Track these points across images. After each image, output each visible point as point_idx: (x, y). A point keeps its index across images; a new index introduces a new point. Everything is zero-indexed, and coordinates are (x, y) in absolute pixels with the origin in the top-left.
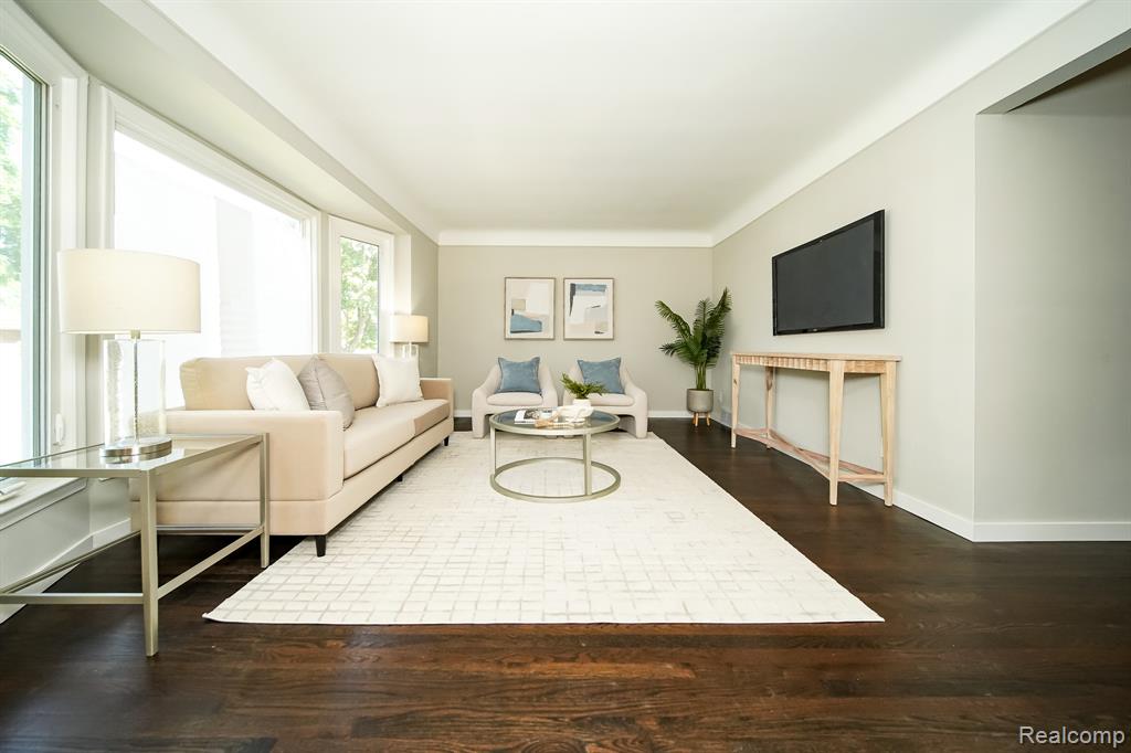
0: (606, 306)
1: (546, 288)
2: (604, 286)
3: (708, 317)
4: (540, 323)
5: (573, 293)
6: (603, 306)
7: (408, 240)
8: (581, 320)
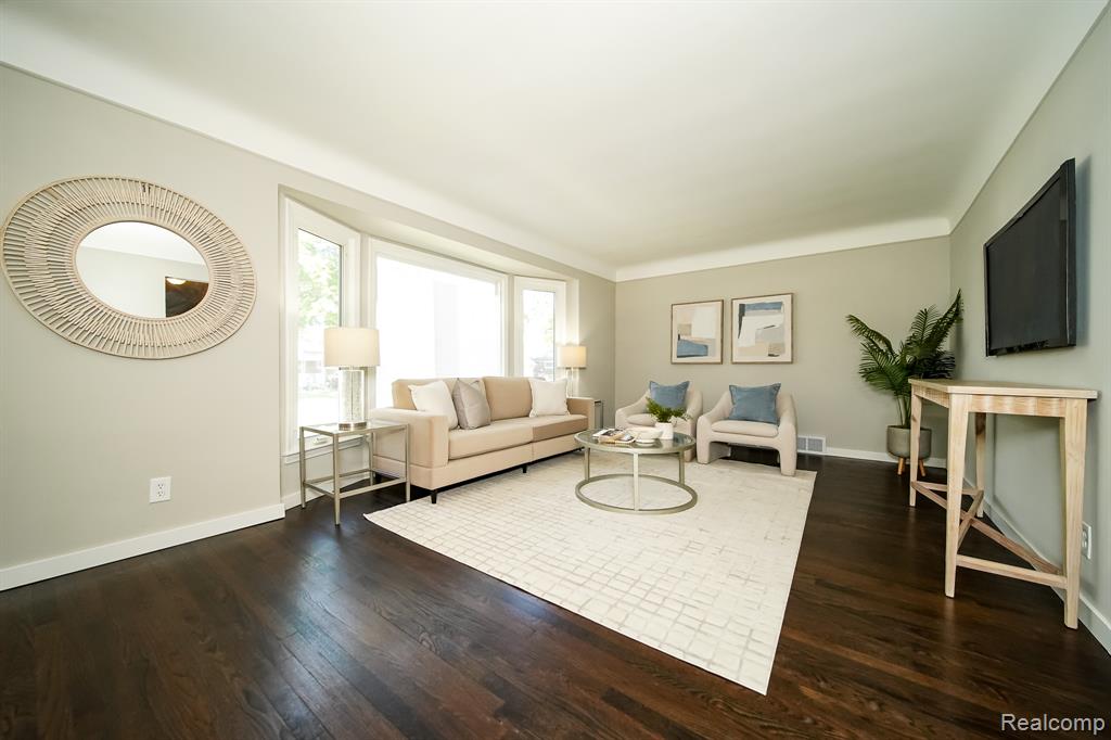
0: (782, 326)
1: (713, 311)
2: (781, 304)
3: (928, 332)
4: (706, 347)
5: (742, 314)
6: (777, 326)
7: (576, 284)
8: (752, 342)
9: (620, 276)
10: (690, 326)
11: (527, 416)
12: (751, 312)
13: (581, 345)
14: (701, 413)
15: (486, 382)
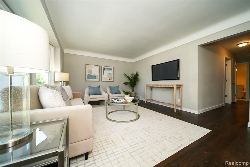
1: (97, 68)
2: (111, 69)
4: (96, 77)
5: (104, 70)
6: (111, 73)
7: (59, 50)
8: (106, 76)
12: (106, 70)
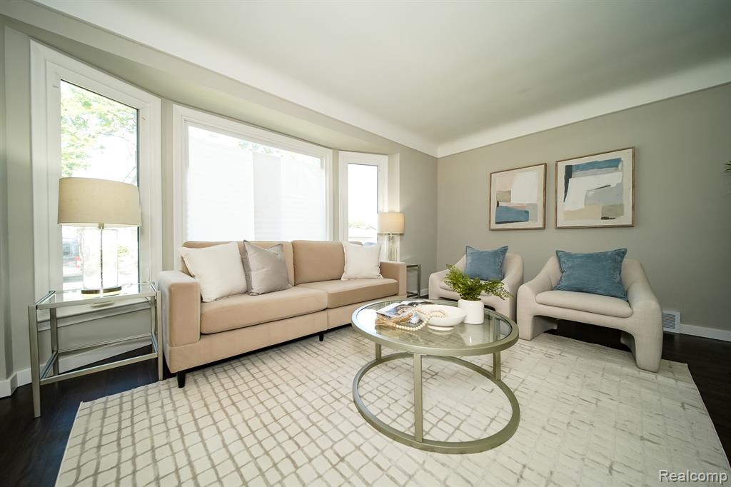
0: (620, 186)
2: (618, 160)
4: (527, 212)
5: (568, 176)
6: (613, 185)
7: (397, 158)
8: (581, 205)
9: (441, 152)
10: (509, 192)
11: (340, 279)
12: (579, 173)
13: (401, 212)
14: (522, 282)
15: (295, 246)
